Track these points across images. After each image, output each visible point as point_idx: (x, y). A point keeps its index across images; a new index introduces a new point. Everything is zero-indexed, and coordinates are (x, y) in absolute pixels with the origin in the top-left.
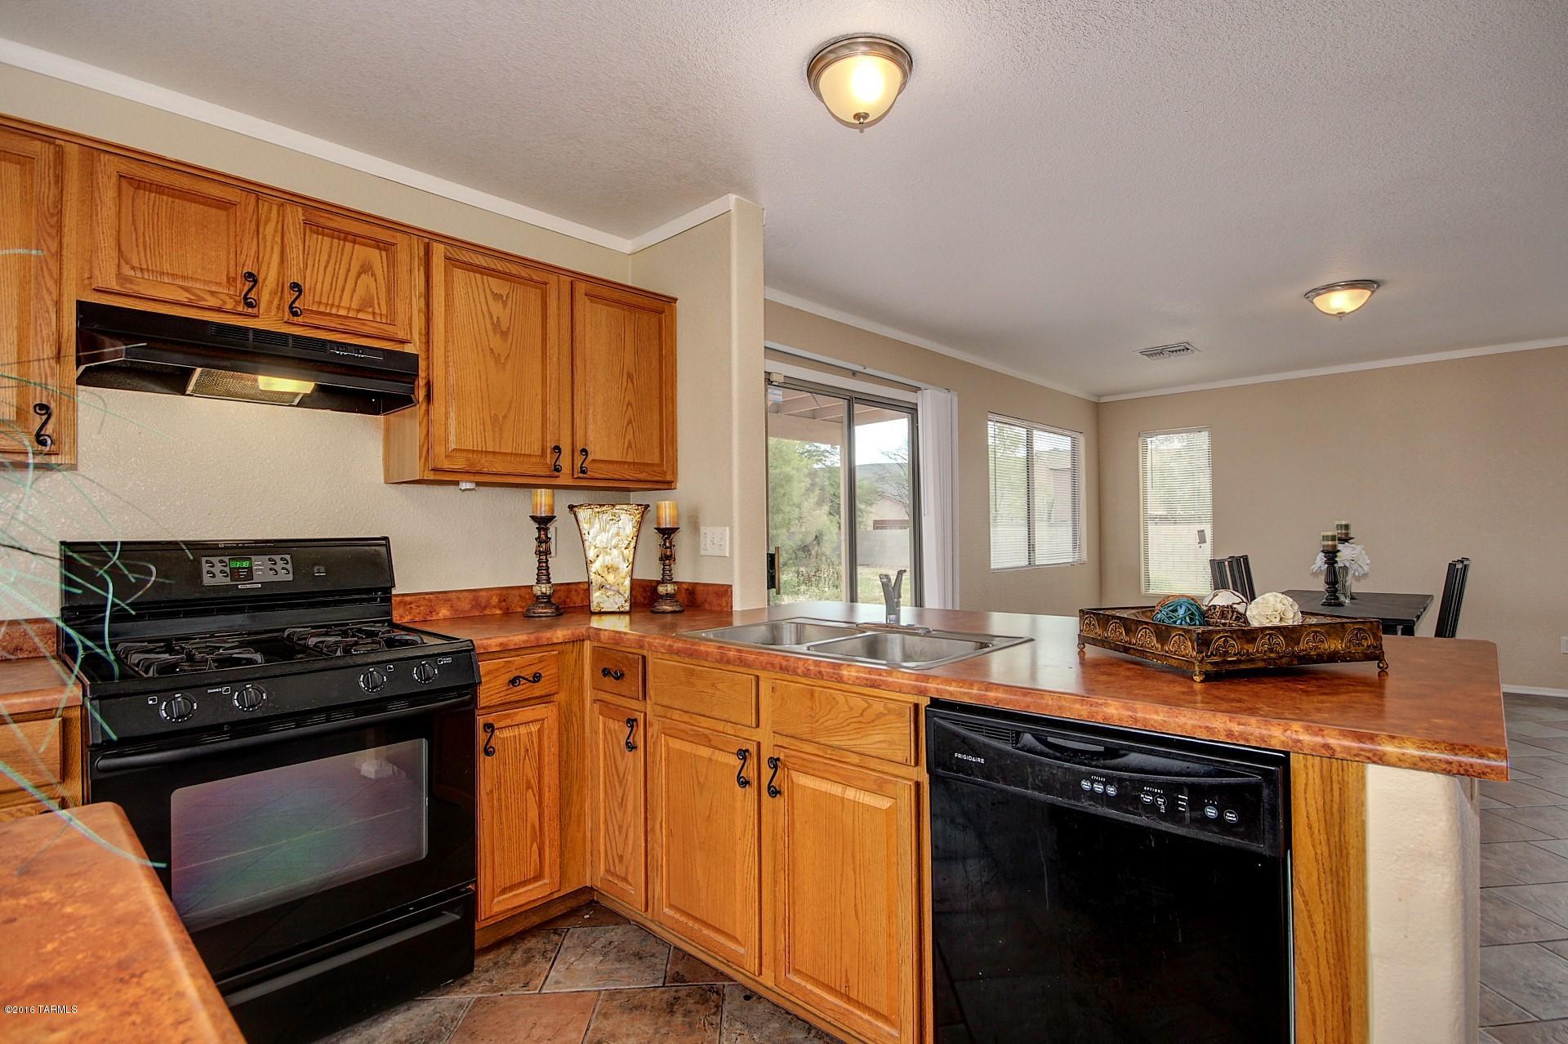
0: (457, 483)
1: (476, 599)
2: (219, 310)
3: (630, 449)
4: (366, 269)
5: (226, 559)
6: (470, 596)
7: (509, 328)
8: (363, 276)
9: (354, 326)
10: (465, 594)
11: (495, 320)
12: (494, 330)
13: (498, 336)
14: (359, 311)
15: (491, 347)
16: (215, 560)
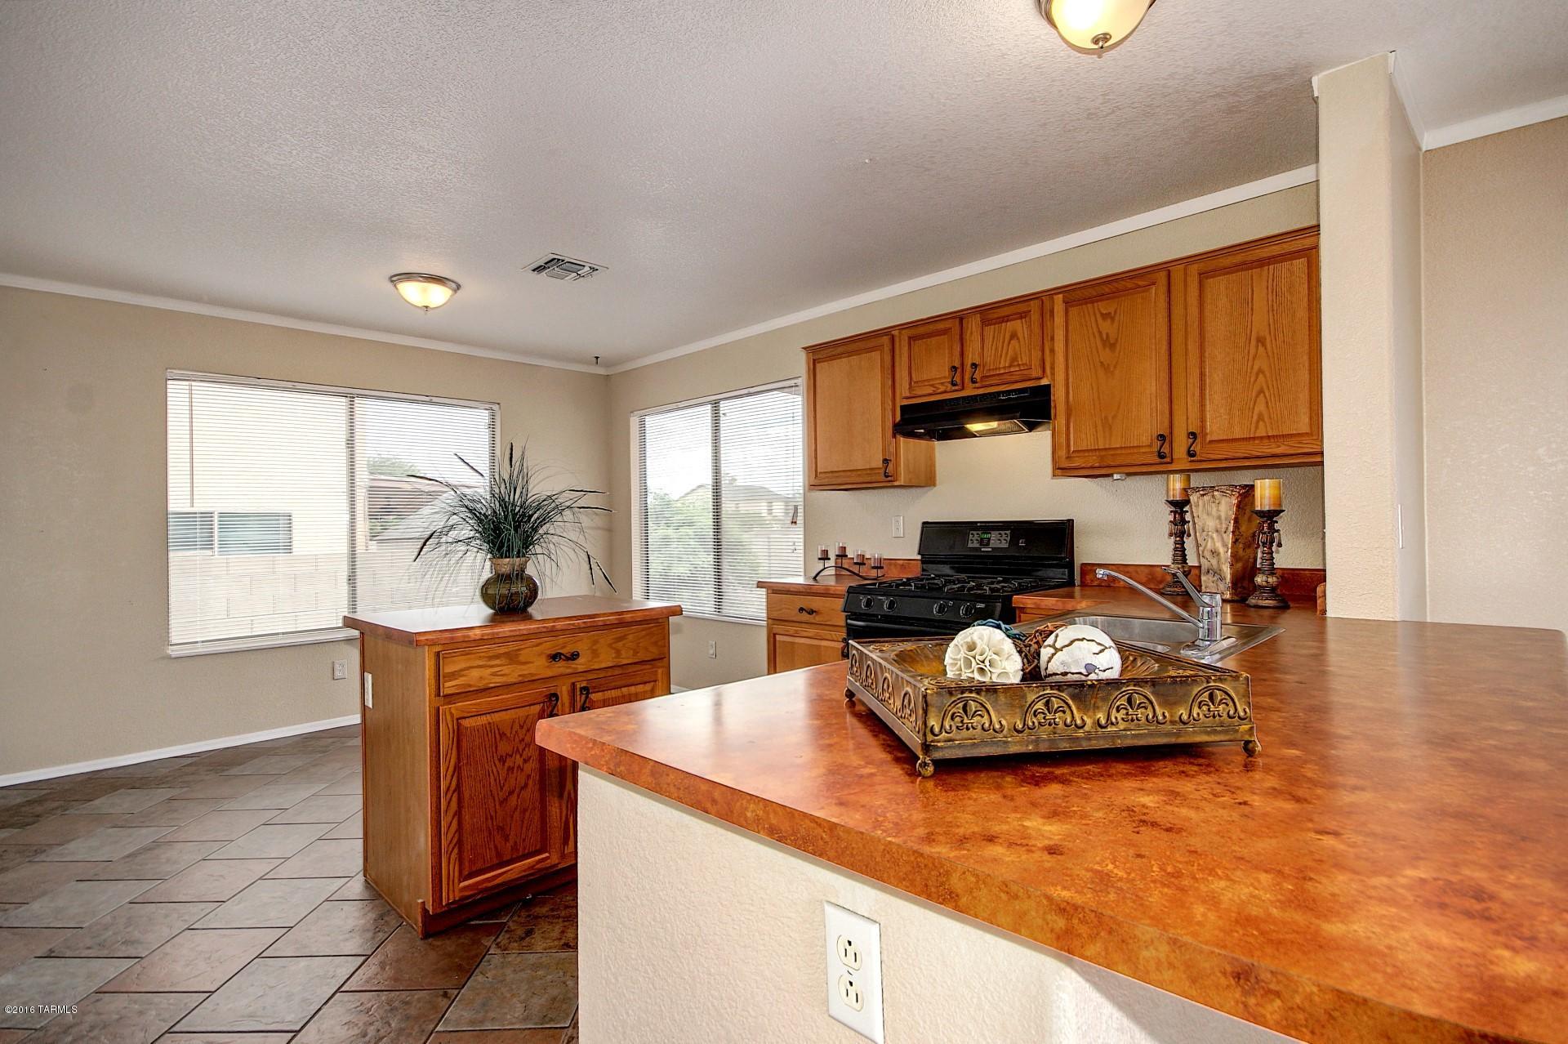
0: (1110, 475)
1: (1152, 574)
2: (945, 392)
3: (1261, 423)
4: (1014, 336)
5: (980, 533)
6: (1147, 571)
7: (1117, 340)
8: (1012, 342)
9: (1008, 378)
10: (1142, 568)
11: (1105, 336)
12: (1104, 346)
13: (1107, 349)
14: (1010, 367)
15: (1102, 360)
16: (975, 533)
